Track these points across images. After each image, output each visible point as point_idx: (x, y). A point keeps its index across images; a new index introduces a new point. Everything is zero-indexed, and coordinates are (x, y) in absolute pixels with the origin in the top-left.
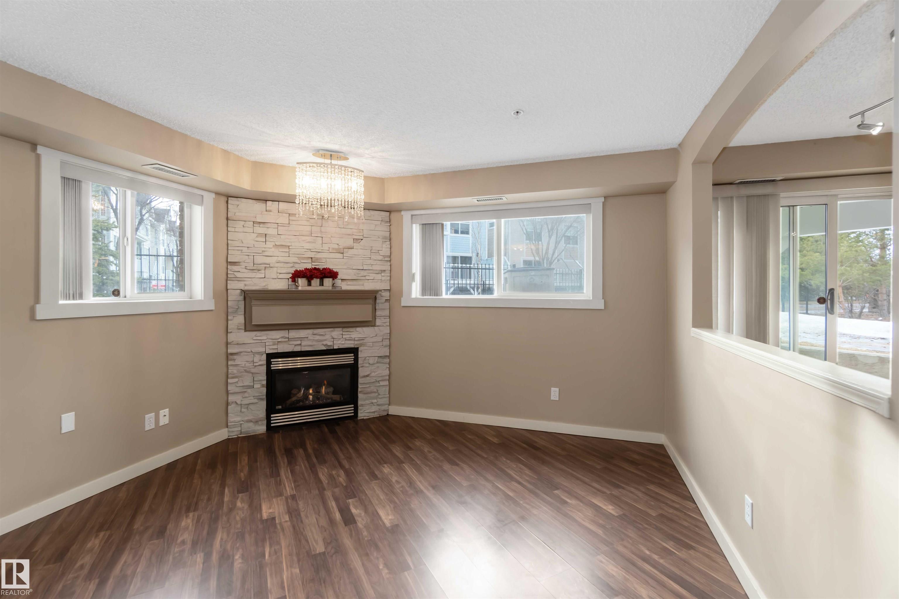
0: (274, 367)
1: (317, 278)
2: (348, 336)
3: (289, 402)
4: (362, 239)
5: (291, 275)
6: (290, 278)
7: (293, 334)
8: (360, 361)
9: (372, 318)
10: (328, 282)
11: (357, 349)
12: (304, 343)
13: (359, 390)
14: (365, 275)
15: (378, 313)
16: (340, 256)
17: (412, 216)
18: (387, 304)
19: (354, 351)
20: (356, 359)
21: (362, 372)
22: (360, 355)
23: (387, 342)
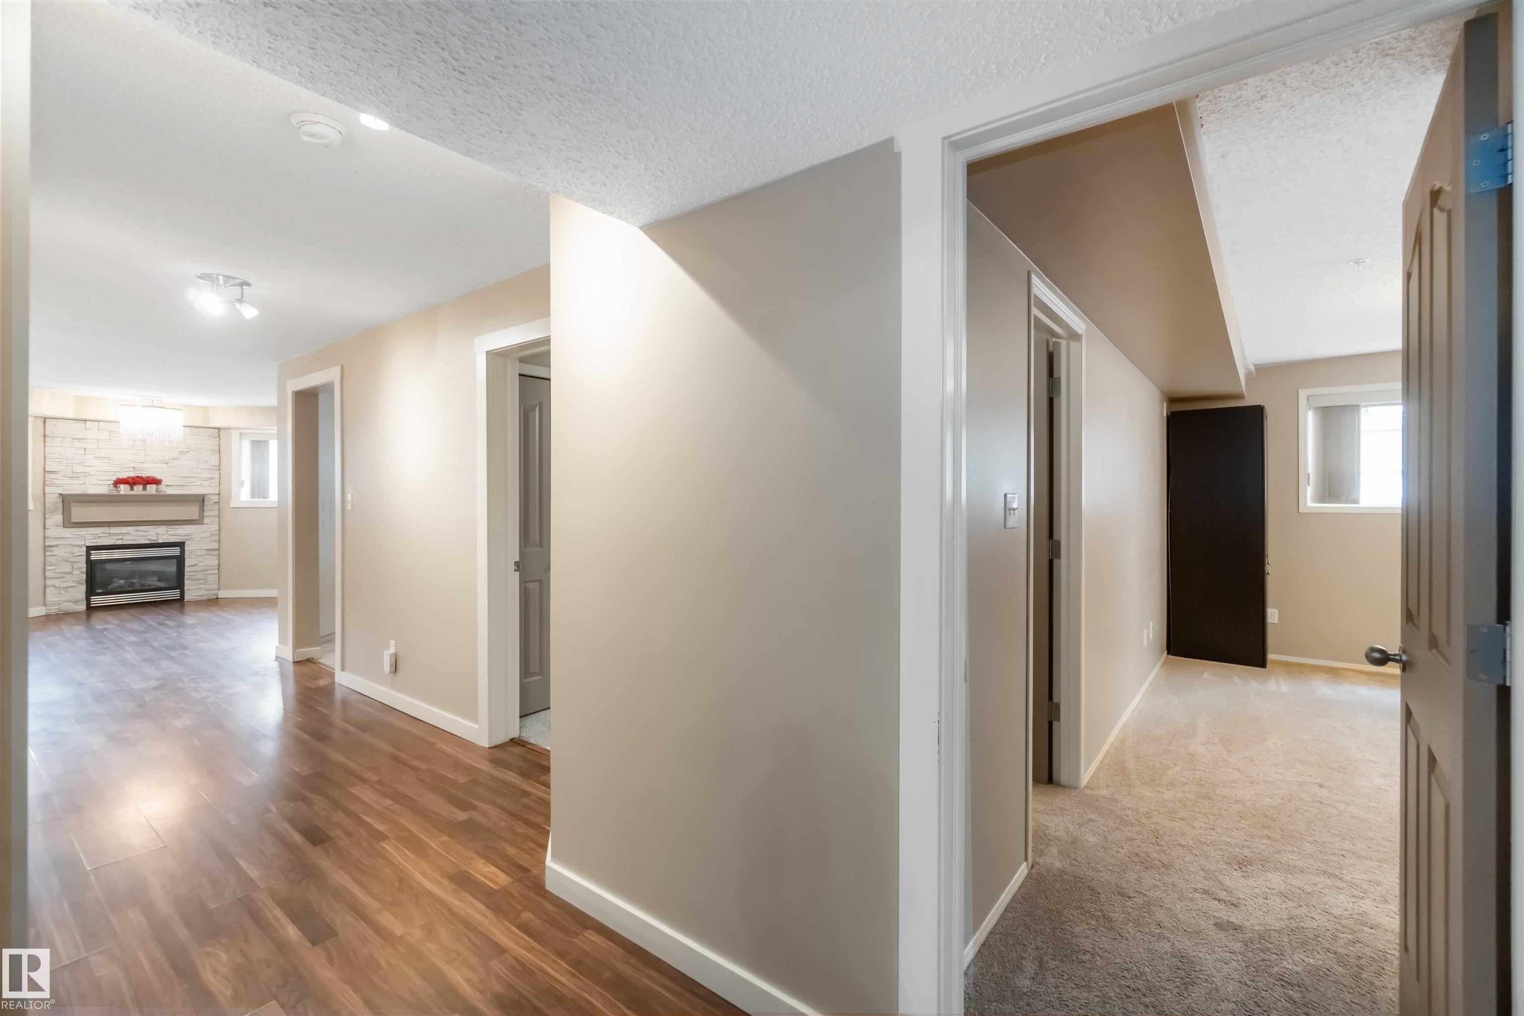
0: (93, 557)
1: (139, 484)
2: (173, 532)
3: (110, 587)
4: (188, 452)
5: (113, 482)
6: (112, 484)
7: (114, 530)
8: (186, 553)
9: (200, 517)
10: (151, 489)
11: (184, 543)
12: (126, 538)
13: (186, 577)
14: (193, 481)
15: (206, 514)
16: (166, 466)
17: (241, 434)
18: (216, 507)
19: (181, 545)
20: (183, 552)
21: (188, 562)
22: (186, 548)
23: (217, 538)
